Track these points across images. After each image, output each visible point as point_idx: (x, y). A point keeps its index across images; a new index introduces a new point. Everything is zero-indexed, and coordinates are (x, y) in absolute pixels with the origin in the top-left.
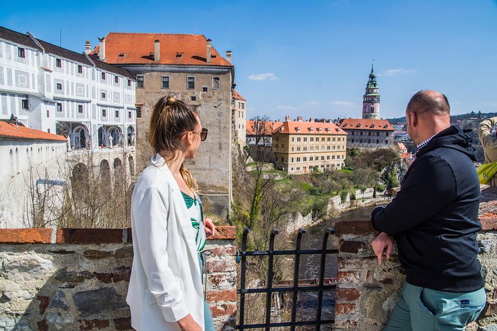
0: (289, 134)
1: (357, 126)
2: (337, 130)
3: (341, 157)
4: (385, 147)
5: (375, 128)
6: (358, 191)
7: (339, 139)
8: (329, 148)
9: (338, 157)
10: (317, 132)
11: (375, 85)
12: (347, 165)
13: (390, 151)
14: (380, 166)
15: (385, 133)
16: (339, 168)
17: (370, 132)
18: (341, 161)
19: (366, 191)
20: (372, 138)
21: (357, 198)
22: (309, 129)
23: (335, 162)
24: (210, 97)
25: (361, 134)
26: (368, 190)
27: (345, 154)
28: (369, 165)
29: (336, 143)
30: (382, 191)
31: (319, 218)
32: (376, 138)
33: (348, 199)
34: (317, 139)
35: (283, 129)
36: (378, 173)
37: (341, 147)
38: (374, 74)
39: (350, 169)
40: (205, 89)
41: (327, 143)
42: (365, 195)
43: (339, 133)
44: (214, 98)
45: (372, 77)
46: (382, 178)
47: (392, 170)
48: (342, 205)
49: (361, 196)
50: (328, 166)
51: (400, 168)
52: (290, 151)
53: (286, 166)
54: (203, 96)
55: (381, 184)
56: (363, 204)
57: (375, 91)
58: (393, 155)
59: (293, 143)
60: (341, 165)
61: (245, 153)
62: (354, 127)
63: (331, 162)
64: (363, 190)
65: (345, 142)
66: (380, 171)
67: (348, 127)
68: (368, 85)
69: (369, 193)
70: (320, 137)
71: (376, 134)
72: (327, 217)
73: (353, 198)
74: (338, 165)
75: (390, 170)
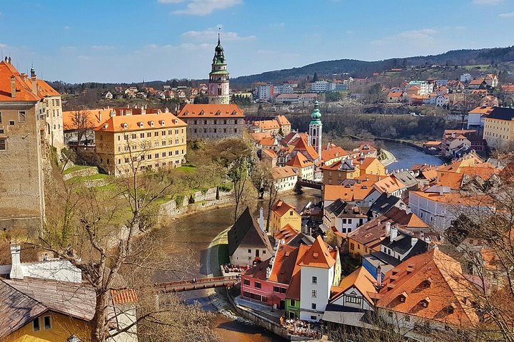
0: (114, 133)
1: (200, 114)
2: (173, 121)
3: (180, 152)
4: (234, 137)
5: (221, 115)
6: (198, 193)
7: (177, 132)
8: (164, 143)
9: (177, 153)
10: (149, 127)
11: (222, 60)
12: (188, 162)
13: (240, 142)
14: (228, 161)
15: (233, 121)
16: (179, 165)
17: (215, 120)
18: (181, 157)
19: (208, 192)
20: (218, 126)
21: (196, 201)
22: (139, 124)
23: (174, 159)
24: (17, 129)
25: (206, 123)
26: (210, 191)
27: (185, 148)
28: (215, 159)
29: (174, 136)
30: (228, 190)
31: (147, 227)
32: (223, 127)
33: (185, 202)
34: (149, 135)
35: (106, 127)
36: (225, 169)
37: (180, 141)
38: (222, 46)
39: (191, 166)
40: (12, 123)
41: (161, 138)
42: (208, 196)
43: (176, 124)
44: (21, 130)
45: (218, 50)
46: (229, 175)
47: (240, 165)
48: (177, 210)
49: (202, 198)
50: (164, 164)
51: (250, 162)
52: (116, 151)
53: (112, 169)
54: (10, 129)
55: (228, 182)
56: (203, 208)
57: (222, 68)
58: (243, 147)
59: (119, 142)
60: (180, 161)
61: (63, 156)
62: (196, 115)
63: (167, 159)
64: (204, 191)
65: (185, 134)
66: (227, 166)
67: (189, 115)
68: (214, 60)
69: (211, 194)
70: (153, 132)
71: (223, 122)
72: (158, 226)
73: (191, 201)
74: (177, 162)
75: (239, 165)
